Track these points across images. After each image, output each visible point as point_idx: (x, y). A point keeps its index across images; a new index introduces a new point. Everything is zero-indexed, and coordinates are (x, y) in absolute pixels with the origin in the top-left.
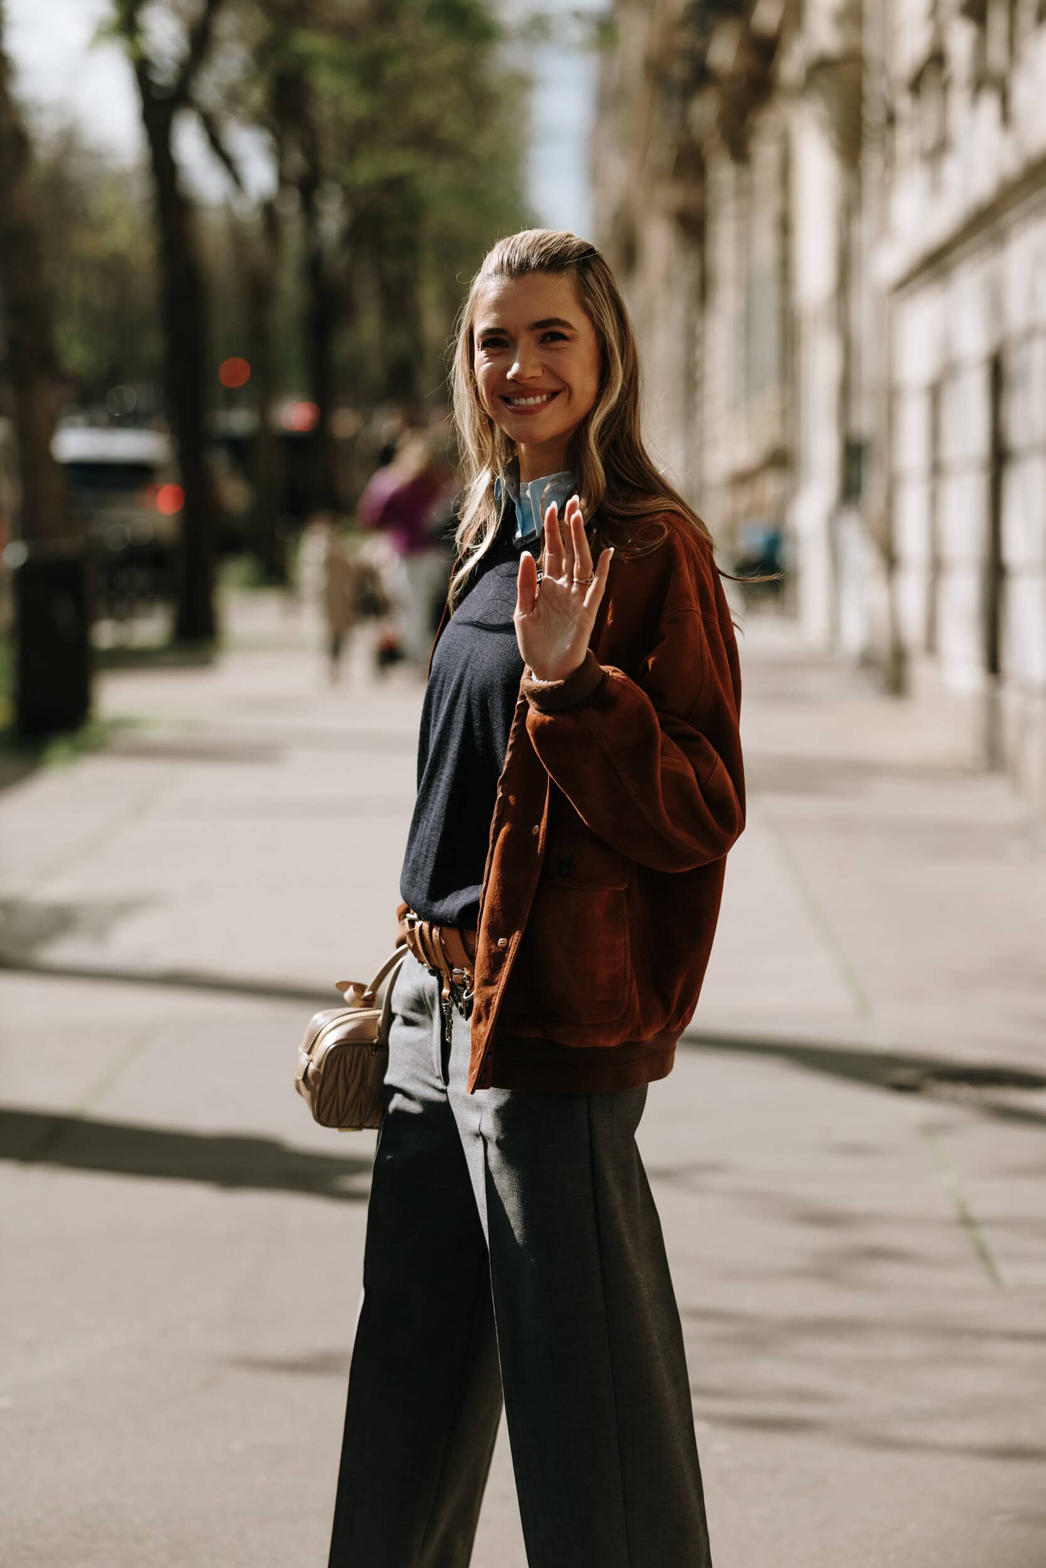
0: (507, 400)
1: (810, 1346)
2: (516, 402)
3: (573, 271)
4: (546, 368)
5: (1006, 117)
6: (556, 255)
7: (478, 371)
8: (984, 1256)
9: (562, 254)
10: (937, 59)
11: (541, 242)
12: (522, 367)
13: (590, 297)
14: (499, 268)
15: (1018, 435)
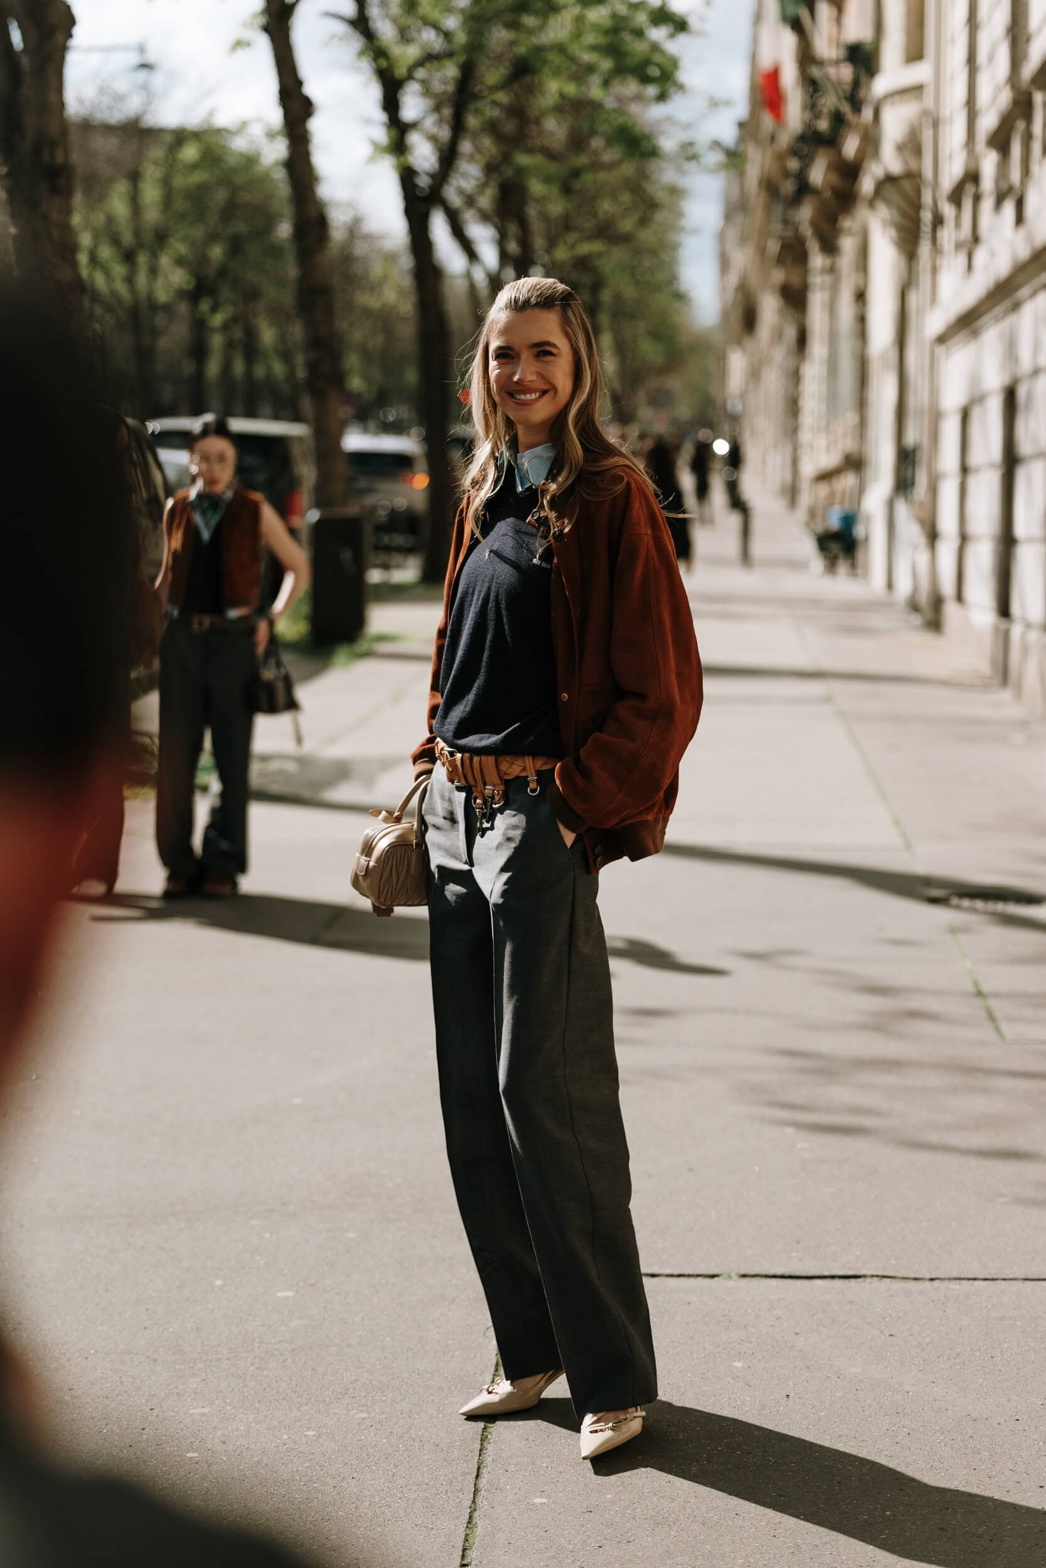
0: (511, 395)
1: (868, 1077)
2: (518, 397)
3: (558, 308)
4: (539, 374)
5: (1020, 219)
6: (547, 297)
7: (492, 374)
8: (992, 1018)
9: (554, 294)
10: (972, 177)
11: (538, 287)
12: (523, 372)
13: (570, 327)
14: (509, 305)
15: (1024, 446)
